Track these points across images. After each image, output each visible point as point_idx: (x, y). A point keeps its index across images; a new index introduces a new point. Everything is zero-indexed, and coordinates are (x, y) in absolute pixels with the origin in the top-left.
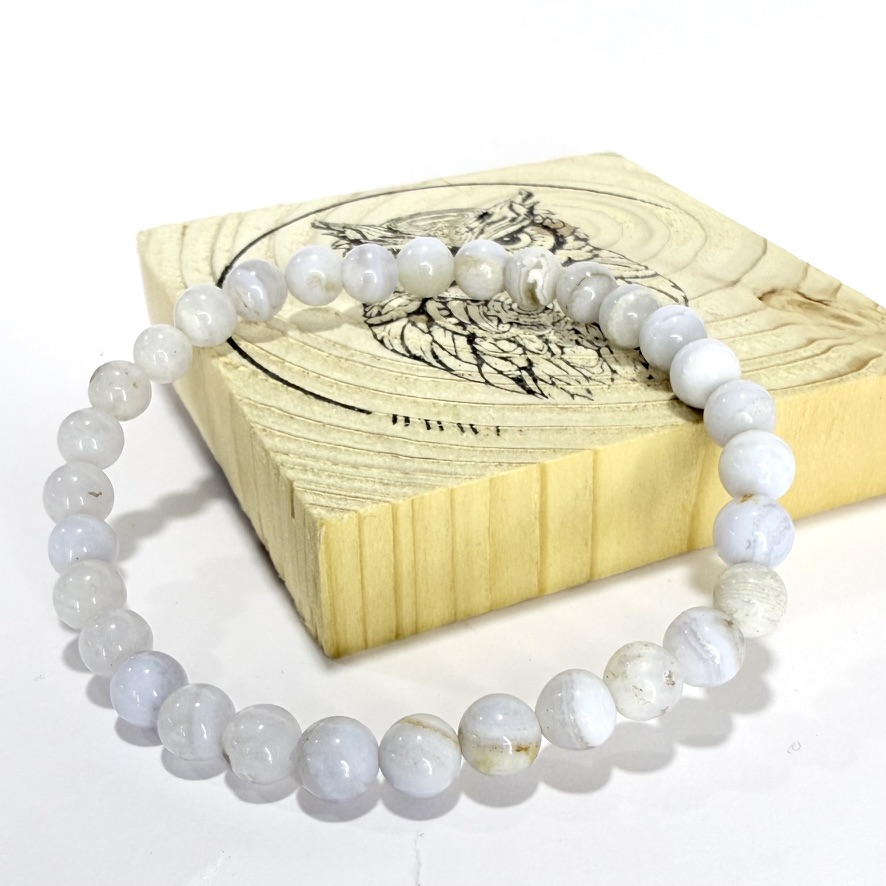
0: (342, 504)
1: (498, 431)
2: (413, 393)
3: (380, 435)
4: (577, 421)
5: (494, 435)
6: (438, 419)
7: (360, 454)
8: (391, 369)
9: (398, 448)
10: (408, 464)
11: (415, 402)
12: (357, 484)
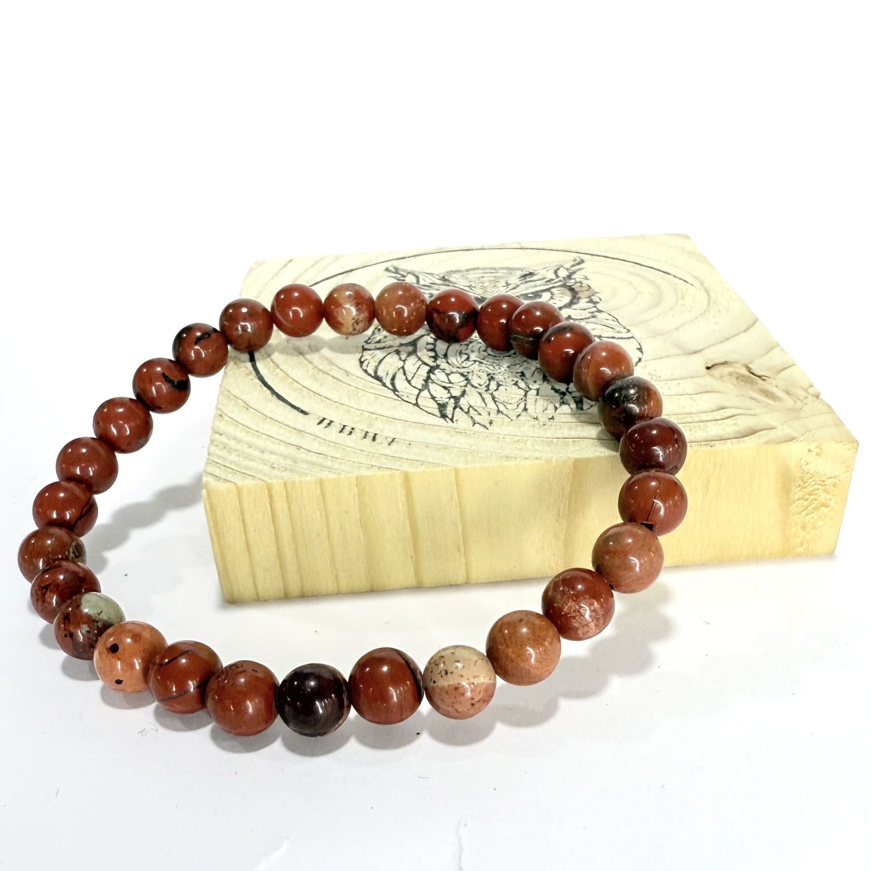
0: (230, 477)
1: (392, 441)
2: (352, 404)
3: (301, 431)
4: (460, 444)
5: (386, 444)
6: (353, 427)
7: (273, 442)
8: (352, 384)
9: (306, 443)
10: (303, 455)
11: (349, 411)
12: (252, 464)
